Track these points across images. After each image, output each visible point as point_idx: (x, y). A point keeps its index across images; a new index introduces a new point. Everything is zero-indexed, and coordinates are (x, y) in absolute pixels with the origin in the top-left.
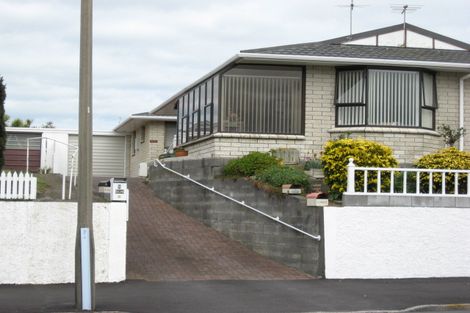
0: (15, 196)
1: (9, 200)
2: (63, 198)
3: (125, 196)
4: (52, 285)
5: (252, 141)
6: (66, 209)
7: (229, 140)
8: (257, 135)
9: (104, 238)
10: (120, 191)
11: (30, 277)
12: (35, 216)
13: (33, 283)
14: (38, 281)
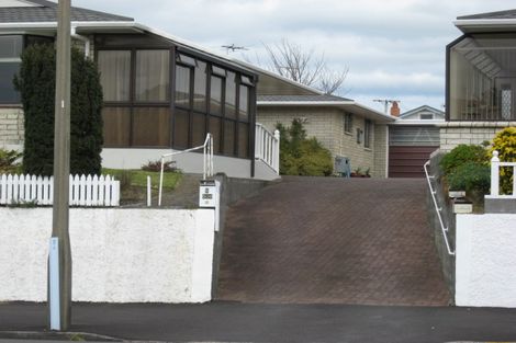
0: (95, 202)
1: (89, 207)
2: (149, 204)
3: (215, 201)
4: (130, 303)
5: (486, 131)
6: (147, 217)
7: (458, 130)
8: (493, 124)
9: (188, 251)
10: (208, 196)
11: (106, 294)
12: (115, 225)
13: (110, 301)
14: (116, 299)
